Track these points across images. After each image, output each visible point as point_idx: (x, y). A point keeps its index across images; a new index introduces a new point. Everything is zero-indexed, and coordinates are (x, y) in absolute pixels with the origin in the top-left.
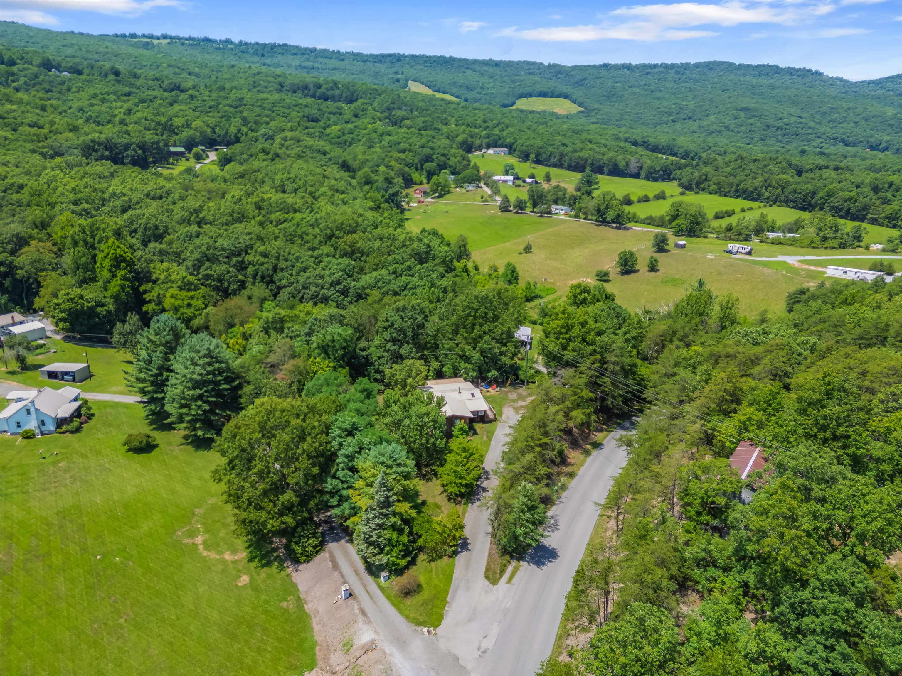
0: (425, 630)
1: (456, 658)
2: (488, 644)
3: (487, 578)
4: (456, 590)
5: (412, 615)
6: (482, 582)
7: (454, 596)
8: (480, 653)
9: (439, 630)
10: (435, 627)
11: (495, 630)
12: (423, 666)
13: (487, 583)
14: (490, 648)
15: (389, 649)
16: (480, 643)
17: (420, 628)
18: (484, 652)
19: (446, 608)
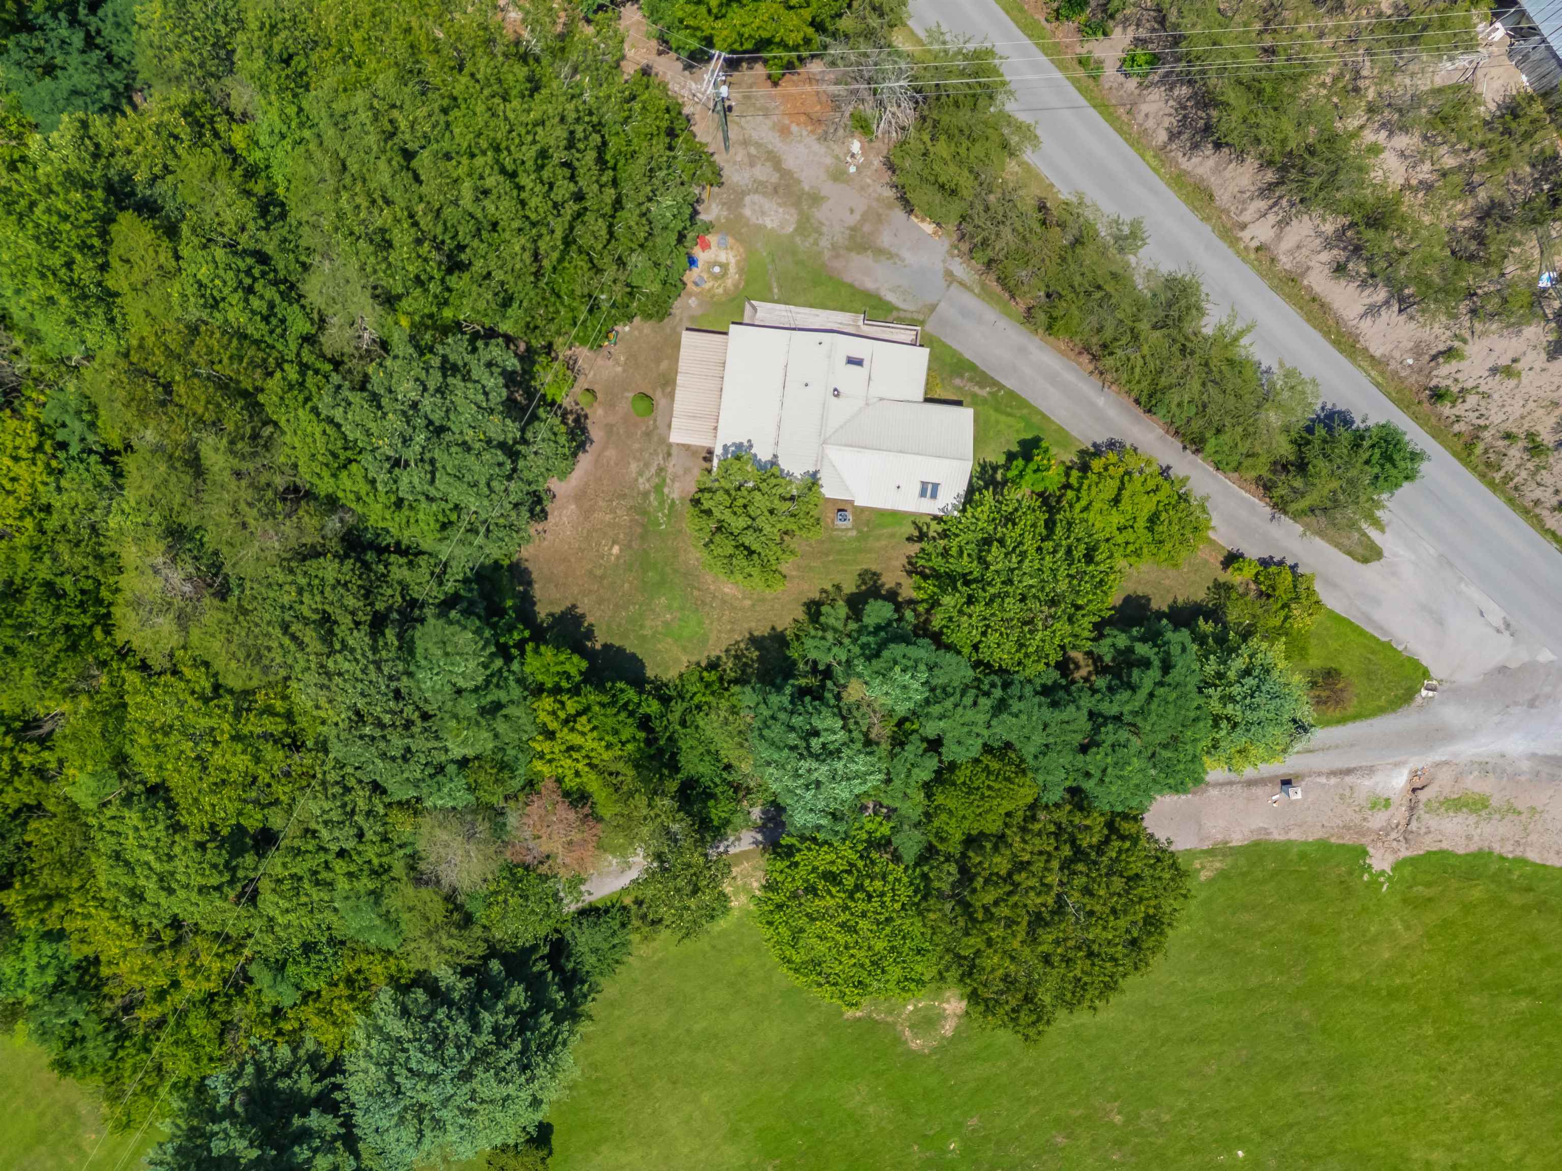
0: (1424, 693)
1: (1502, 670)
2: (1496, 614)
3: (1365, 560)
4: (1369, 619)
5: (1382, 702)
6: (1371, 572)
7: (1381, 628)
8: (1507, 633)
9: (1434, 671)
10: (1426, 674)
11: (1475, 594)
12: (1496, 719)
13: (1375, 565)
14: (1503, 614)
15: (1440, 754)
16: (1489, 624)
17: (1418, 700)
18: (1508, 626)
19: (1400, 648)
